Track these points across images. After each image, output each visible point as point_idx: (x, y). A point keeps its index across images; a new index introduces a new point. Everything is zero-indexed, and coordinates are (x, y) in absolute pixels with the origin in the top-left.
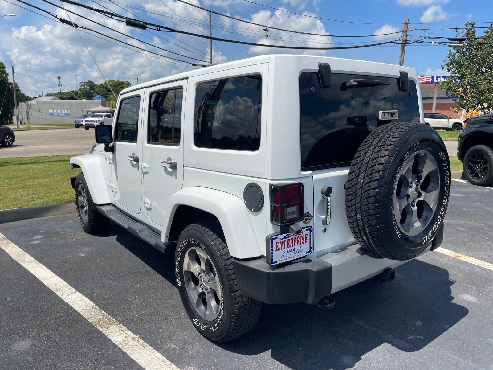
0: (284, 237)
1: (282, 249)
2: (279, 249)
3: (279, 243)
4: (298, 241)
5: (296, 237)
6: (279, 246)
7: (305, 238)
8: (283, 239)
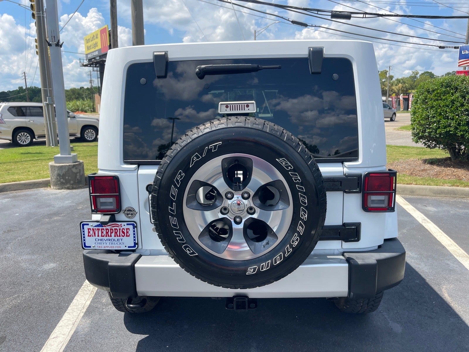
0: (97, 225)
1: (95, 236)
2: (92, 235)
3: (92, 230)
4: (116, 233)
5: (113, 228)
6: (91, 232)
7: (125, 232)
8: (95, 226)
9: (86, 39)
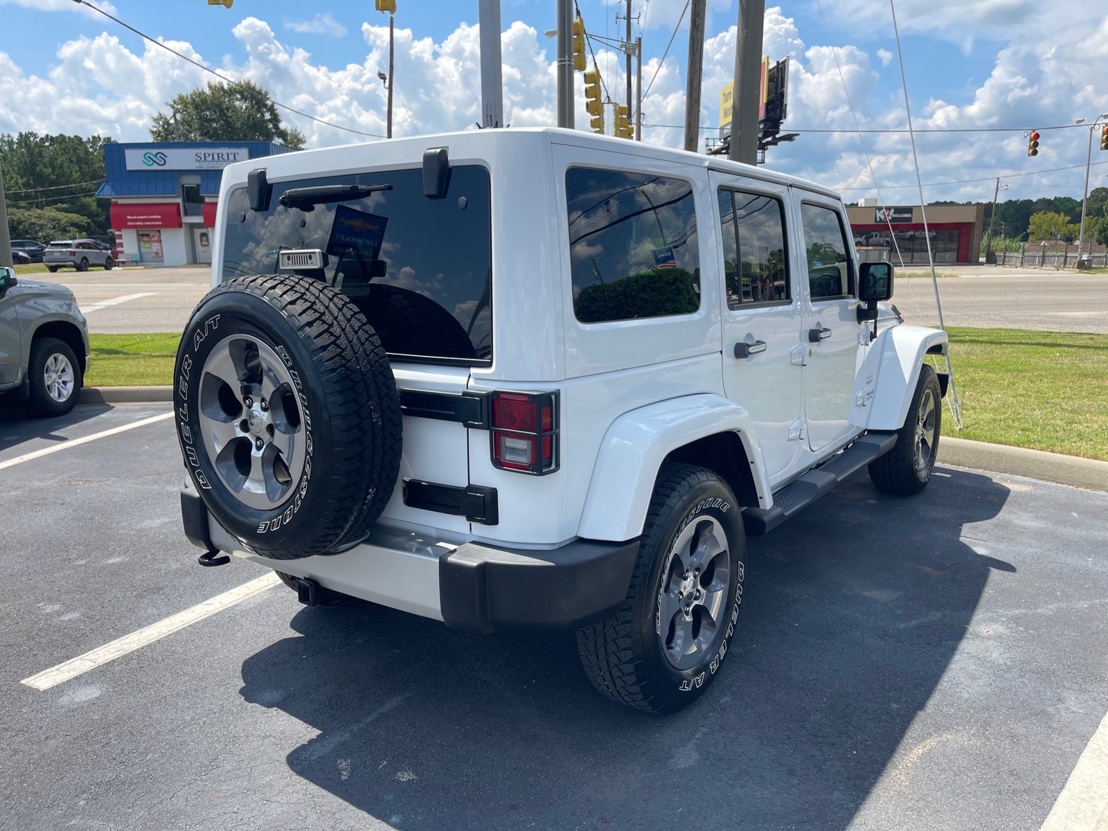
9: (724, 94)
